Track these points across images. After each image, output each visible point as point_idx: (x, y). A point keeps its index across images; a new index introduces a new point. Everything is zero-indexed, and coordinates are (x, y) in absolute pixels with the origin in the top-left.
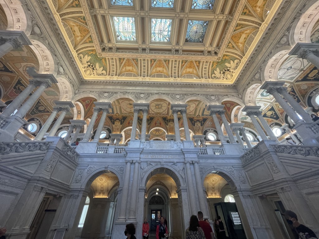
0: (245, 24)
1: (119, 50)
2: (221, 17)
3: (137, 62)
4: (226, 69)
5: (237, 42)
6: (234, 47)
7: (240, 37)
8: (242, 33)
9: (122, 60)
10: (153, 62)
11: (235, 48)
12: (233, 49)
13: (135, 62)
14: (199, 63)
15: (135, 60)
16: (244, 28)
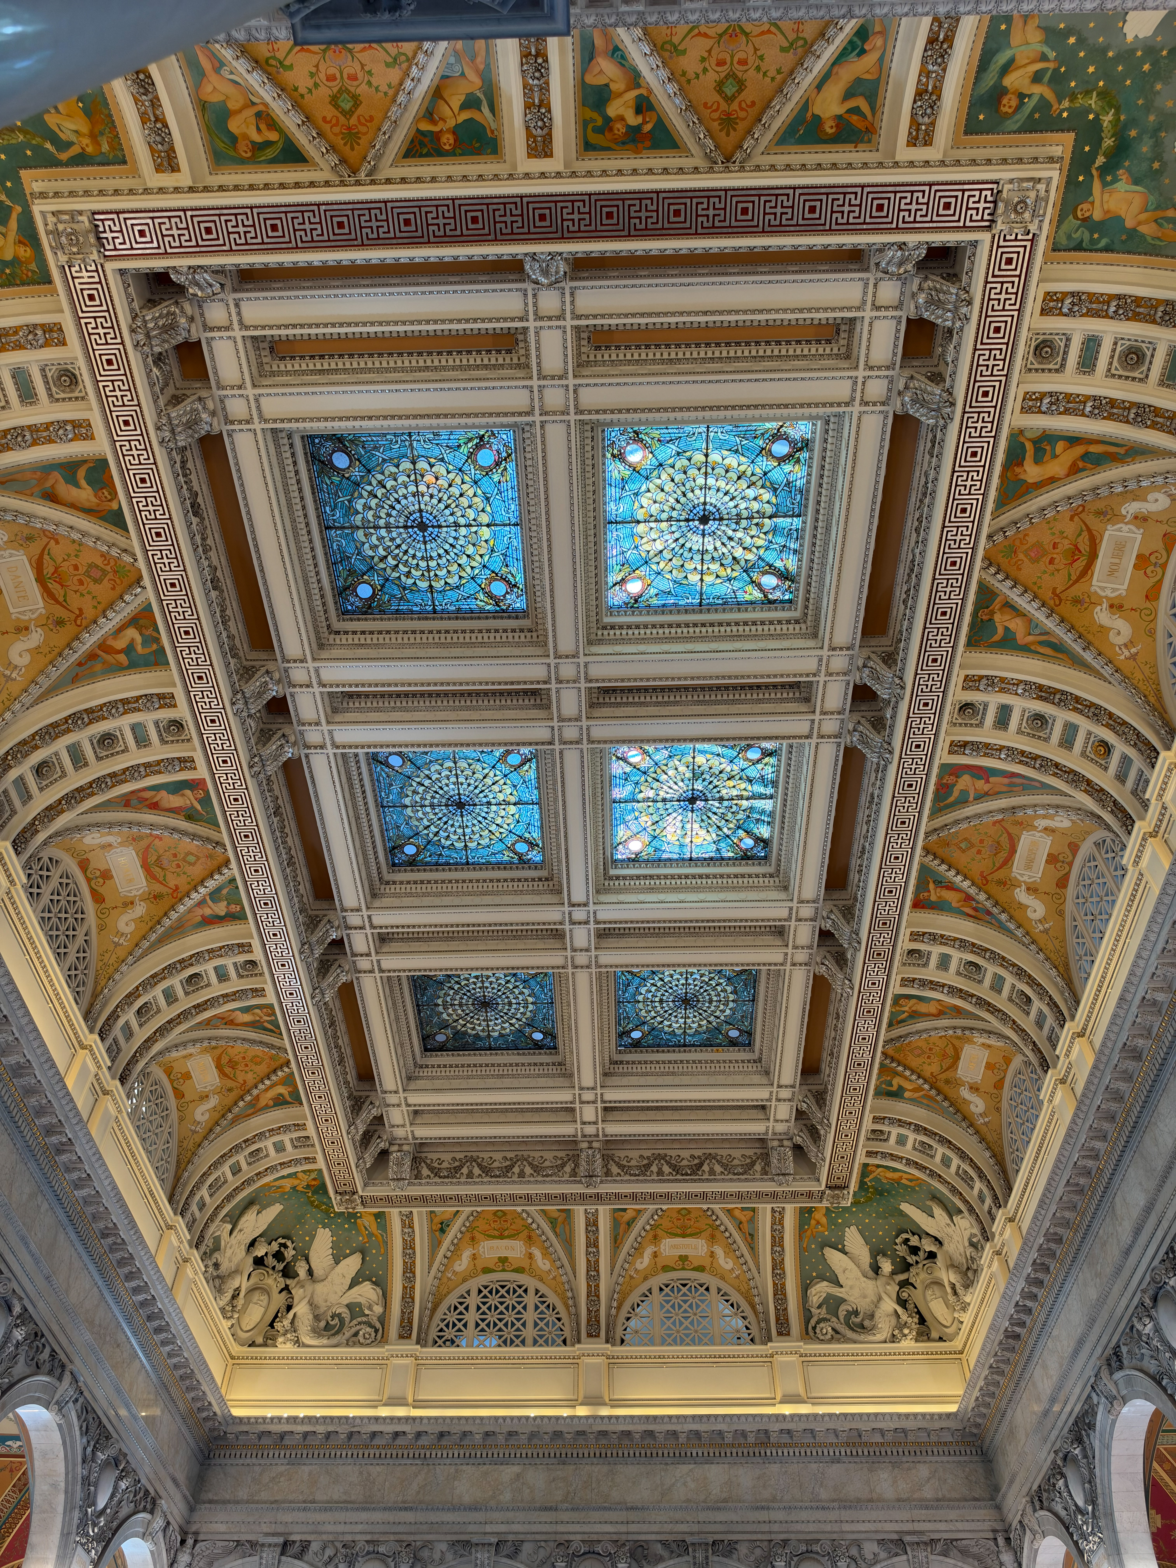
0: (572, 1232)
1: (195, 464)
2: (589, 1113)
3: (122, 658)
4: (289, 1254)
5: (477, 1235)
6: (442, 1231)
7: (506, 1233)
8: (530, 1237)
9: (85, 494)
10: (175, 801)
11: (440, 1243)
12: (431, 1231)
13: (120, 644)
14: (279, 1102)
15: (132, 633)
16: (555, 1233)
